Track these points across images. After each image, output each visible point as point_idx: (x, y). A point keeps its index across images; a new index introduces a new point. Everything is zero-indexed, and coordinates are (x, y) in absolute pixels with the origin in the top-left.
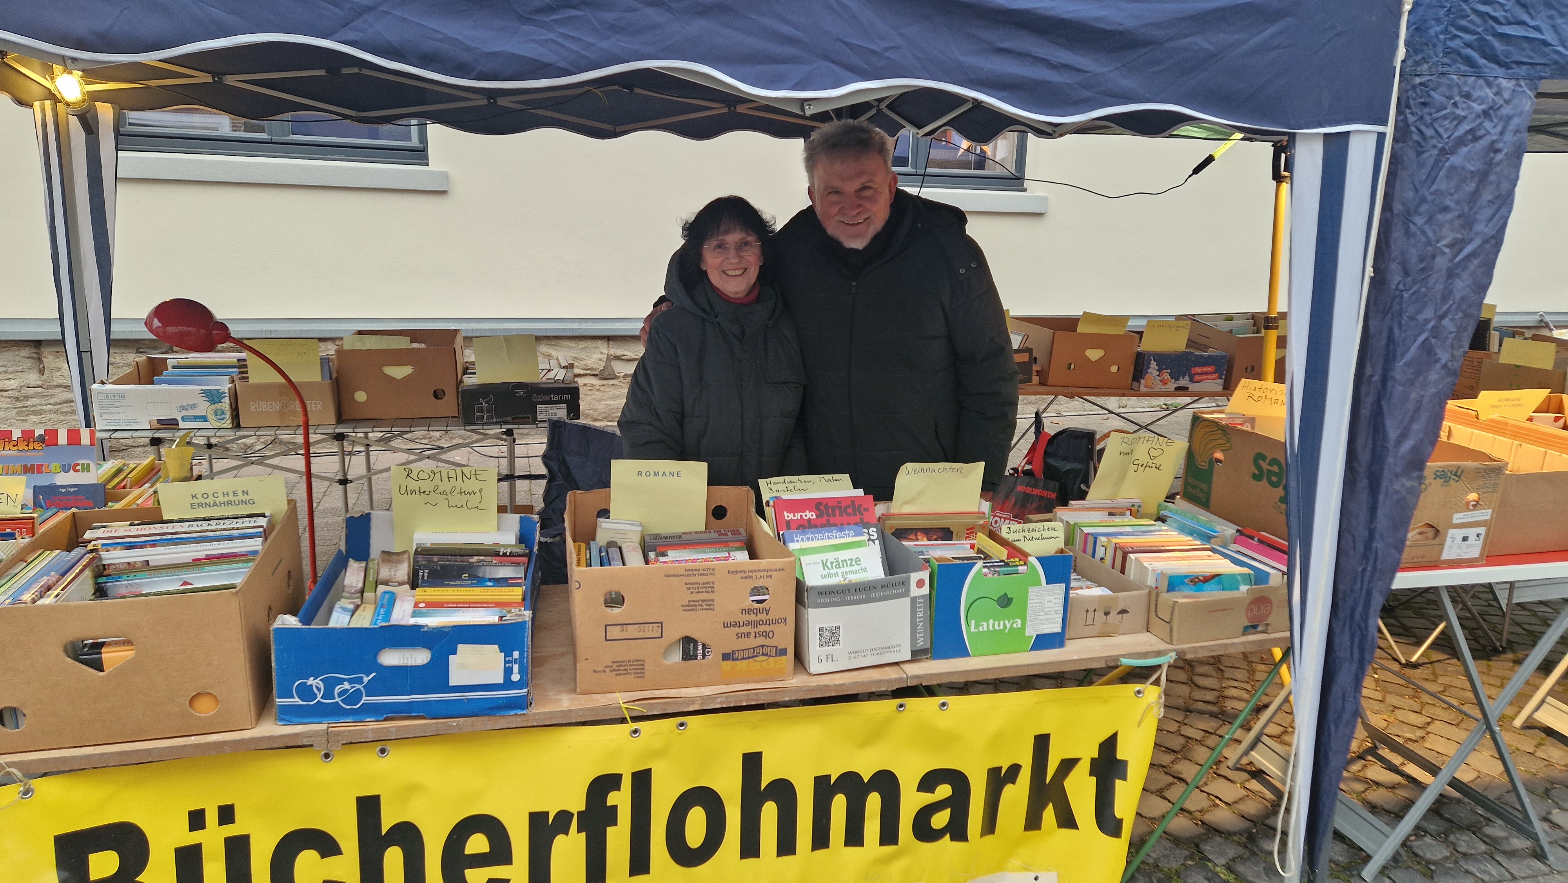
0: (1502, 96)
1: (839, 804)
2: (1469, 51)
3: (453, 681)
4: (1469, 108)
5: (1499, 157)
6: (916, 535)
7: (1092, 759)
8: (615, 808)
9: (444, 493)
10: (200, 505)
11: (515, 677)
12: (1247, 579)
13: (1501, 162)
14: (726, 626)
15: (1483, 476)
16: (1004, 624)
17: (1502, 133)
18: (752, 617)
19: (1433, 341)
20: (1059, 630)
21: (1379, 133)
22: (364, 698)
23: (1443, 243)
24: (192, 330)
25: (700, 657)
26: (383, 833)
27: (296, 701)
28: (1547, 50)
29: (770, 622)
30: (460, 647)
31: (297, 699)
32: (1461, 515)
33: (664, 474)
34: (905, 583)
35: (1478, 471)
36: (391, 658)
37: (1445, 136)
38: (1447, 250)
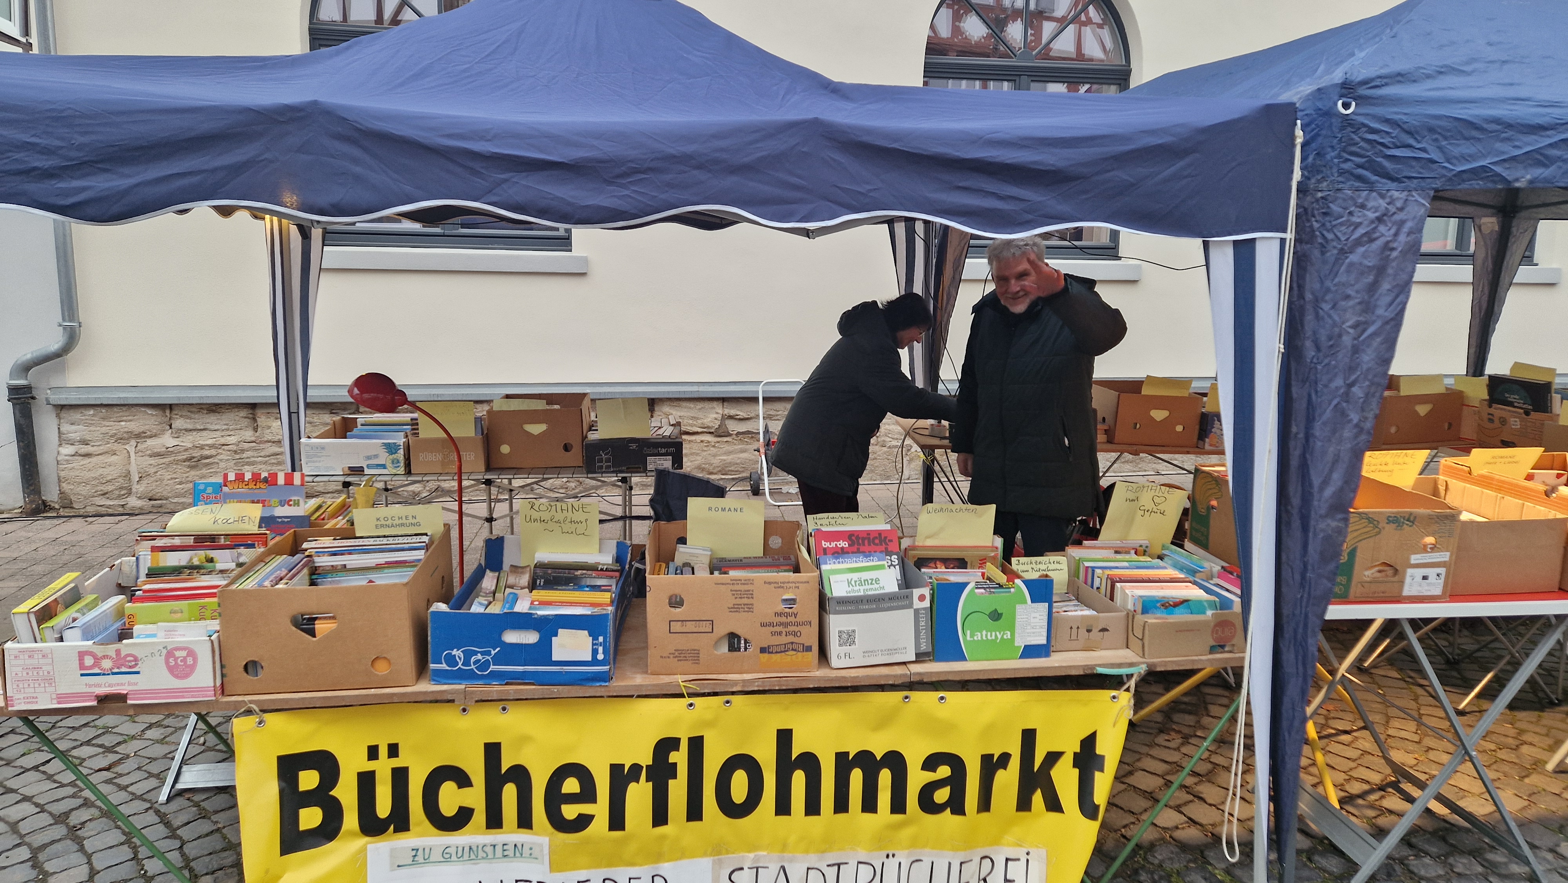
0: (1394, 205)
1: (856, 777)
2: (1360, 171)
3: (555, 658)
4: (1365, 215)
5: (1395, 254)
6: (935, 564)
7: (1075, 754)
8: (675, 765)
9: (558, 522)
10: (382, 526)
11: (600, 657)
12: (1213, 605)
13: (1396, 258)
14: (763, 625)
15: (1436, 522)
16: (996, 635)
17: (1396, 234)
18: (784, 619)
19: (1344, 404)
20: (1045, 642)
21: (1281, 239)
22: (492, 667)
23: (1348, 324)
24: (381, 396)
25: (742, 649)
26: (503, 772)
27: (444, 666)
28: (1435, 166)
29: (798, 624)
30: (560, 631)
31: (444, 665)
32: (1418, 556)
33: (730, 510)
34: (909, 597)
35: (1430, 517)
36: (511, 637)
37: (1343, 239)
38: (1351, 331)
